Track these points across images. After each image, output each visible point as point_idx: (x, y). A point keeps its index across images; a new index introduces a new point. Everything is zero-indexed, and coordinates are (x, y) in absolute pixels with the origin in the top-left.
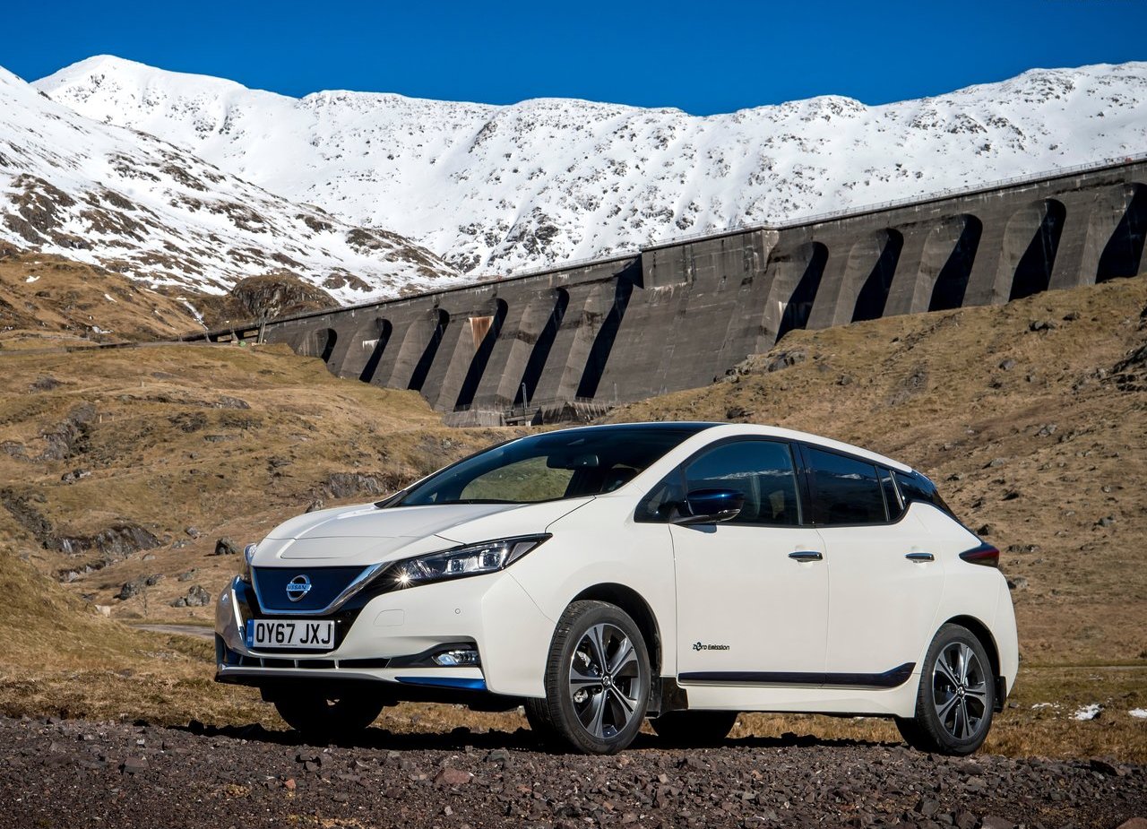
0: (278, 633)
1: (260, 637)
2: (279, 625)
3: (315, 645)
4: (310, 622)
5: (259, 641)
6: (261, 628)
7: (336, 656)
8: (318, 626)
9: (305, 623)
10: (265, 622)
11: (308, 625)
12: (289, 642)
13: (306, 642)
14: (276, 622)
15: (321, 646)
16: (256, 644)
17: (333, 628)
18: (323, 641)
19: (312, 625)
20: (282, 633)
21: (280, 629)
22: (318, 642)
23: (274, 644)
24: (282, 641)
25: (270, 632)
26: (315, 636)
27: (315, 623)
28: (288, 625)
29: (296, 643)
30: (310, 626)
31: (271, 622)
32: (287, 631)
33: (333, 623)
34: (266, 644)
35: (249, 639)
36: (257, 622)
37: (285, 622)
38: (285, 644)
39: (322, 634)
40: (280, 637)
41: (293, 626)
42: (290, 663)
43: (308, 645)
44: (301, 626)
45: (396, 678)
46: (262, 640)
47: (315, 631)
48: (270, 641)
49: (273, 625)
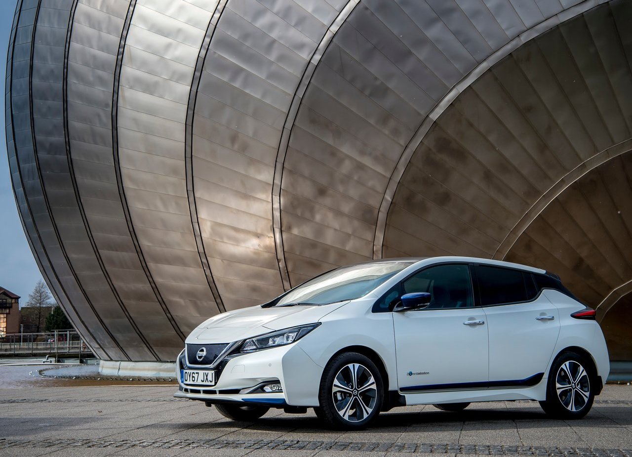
2: (193, 373)
4: (205, 372)
6: (186, 374)
7: (216, 388)
10: (187, 371)
12: (197, 381)
13: (203, 381)
14: (192, 371)
15: (210, 383)
16: (185, 382)
17: (214, 374)
20: (194, 377)
21: (193, 375)
22: (208, 382)
23: (192, 383)
24: (194, 381)
25: (190, 376)
26: (207, 379)
27: (207, 372)
28: (196, 373)
29: (200, 382)
30: (205, 374)
31: (190, 371)
32: (196, 375)
33: (213, 372)
34: (188, 382)
35: (182, 380)
36: (185, 371)
37: (195, 371)
38: (195, 383)
39: (210, 378)
40: (193, 378)
41: (198, 373)
42: (198, 392)
43: (204, 383)
44: (201, 372)
45: (242, 399)
46: (186, 380)
47: (207, 376)
48: (190, 381)
49: (191, 373)
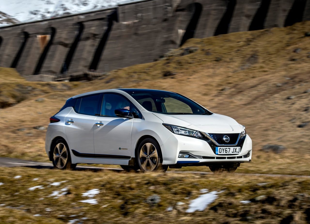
0: (226, 150)
3: (236, 153)
4: (234, 147)
6: (220, 149)
10: (222, 148)
13: (233, 152)
14: (225, 148)
15: (237, 153)
16: (219, 153)
17: (240, 149)
18: (238, 152)
20: (227, 150)
21: (226, 149)
23: (225, 153)
25: (223, 150)
26: (236, 151)
27: (236, 148)
28: (228, 148)
29: (231, 153)
30: (234, 149)
31: (223, 148)
32: (228, 150)
33: (240, 147)
34: (222, 153)
35: (217, 152)
37: (227, 148)
38: (228, 153)
39: (237, 150)
40: (226, 151)
41: (230, 148)
44: (232, 148)
46: (221, 152)
47: (236, 150)
48: (223, 153)
49: (224, 148)
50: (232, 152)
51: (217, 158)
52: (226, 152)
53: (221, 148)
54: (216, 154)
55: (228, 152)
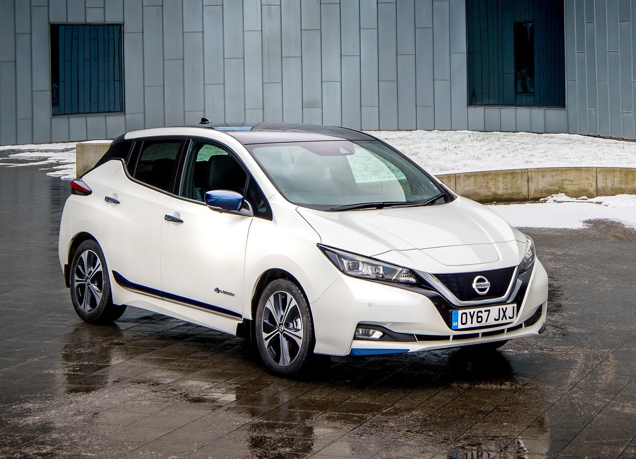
0: (478, 317)
1: (464, 321)
2: (478, 312)
3: (504, 321)
4: (501, 307)
5: (462, 324)
6: (464, 316)
8: (506, 308)
9: (497, 308)
10: (467, 311)
11: (499, 309)
12: (486, 321)
13: (498, 320)
14: (477, 310)
15: (509, 320)
16: (460, 326)
17: (515, 308)
18: (510, 318)
19: (502, 309)
20: (481, 317)
21: (480, 314)
22: (506, 319)
23: (475, 324)
24: (481, 322)
25: (472, 317)
26: (504, 315)
27: (504, 307)
28: (485, 311)
29: (491, 321)
30: (501, 310)
31: (472, 311)
32: (484, 315)
33: (516, 305)
34: (469, 325)
35: (454, 324)
36: (460, 312)
37: (483, 309)
38: (483, 324)
39: (509, 313)
40: (480, 319)
41: (489, 311)
43: (500, 322)
44: (494, 310)
46: (465, 324)
47: (504, 312)
48: (472, 323)
49: (474, 312)
50: (496, 320)
51: (456, 338)
52: (478, 322)
53: (466, 313)
54: (452, 329)
55: (484, 320)
